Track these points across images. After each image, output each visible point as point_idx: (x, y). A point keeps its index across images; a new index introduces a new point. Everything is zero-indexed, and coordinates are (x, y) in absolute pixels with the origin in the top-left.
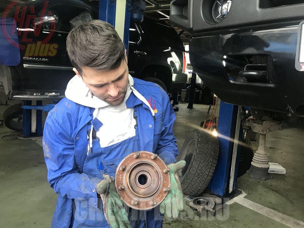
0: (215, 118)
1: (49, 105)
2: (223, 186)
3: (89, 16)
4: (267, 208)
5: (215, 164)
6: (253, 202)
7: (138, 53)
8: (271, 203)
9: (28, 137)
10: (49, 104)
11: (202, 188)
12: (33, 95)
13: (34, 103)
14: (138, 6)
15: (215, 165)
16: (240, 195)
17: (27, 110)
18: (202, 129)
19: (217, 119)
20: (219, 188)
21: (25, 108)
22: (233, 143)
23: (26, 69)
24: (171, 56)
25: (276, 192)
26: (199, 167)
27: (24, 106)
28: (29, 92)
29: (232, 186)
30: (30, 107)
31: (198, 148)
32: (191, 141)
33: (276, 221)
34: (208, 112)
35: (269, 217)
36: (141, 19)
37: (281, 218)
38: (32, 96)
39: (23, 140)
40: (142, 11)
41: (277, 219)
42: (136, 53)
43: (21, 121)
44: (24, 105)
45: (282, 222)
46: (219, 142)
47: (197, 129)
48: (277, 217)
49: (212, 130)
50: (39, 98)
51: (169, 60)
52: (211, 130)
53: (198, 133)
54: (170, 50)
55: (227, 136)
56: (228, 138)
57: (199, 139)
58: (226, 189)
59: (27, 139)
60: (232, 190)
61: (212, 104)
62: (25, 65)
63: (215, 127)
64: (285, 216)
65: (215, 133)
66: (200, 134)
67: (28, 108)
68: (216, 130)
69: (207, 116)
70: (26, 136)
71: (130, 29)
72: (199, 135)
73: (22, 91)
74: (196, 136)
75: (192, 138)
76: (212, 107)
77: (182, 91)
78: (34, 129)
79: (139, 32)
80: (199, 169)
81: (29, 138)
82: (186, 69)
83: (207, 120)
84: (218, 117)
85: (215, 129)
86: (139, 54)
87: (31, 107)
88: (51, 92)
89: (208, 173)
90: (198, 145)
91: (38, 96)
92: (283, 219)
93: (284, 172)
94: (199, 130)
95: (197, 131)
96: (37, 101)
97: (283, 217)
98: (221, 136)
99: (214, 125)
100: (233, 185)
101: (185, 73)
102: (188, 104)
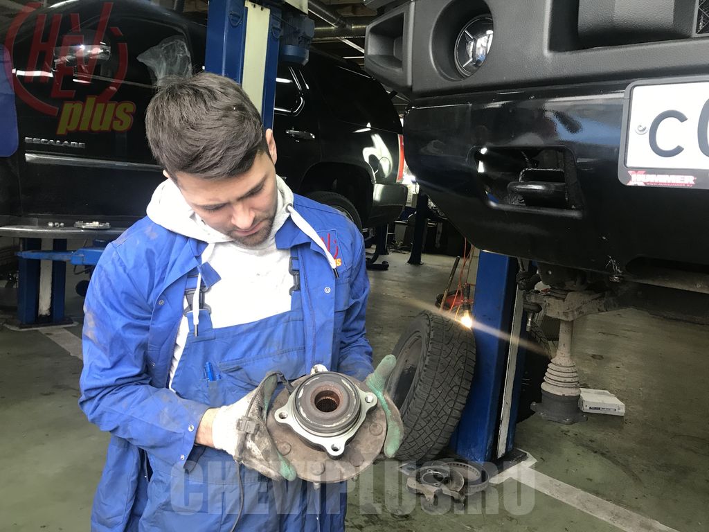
0: (469, 287)
1: (85, 250)
2: (485, 441)
3: (183, 46)
4: (582, 492)
5: (467, 389)
6: (551, 479)
7: (296, 135)
8: (591, 480)
9: (30, 325)
10: (85, 247)
11: (436, 445)
12: (48, 225)
13: (48, 246)
14: (298, 28)
15: (466, 393)
16: (522, 462)
17: (30, 261)
18: (438, 311)
19: (473, 289)
20: (474, 447)
21: (24, 257)
22: (508, 343)
23: (32, 165)
24: (371, 144)
25: (603, 454)
26: (431, 397)
27: (23, 253)
28: (36, 220)
29: (505, 442)
30: (39, 253)
31: (429, 354)
32: (414, 337)
33: (601, 520)
34: (453, 273)
35: (585, 511)
36: (304, 59)
37: (612, 513)
38: (45, 229)
39: (19, 332)
40: (306, 39)
41: (603, 517)
42: (290, 135)
43: (15, 287)
44: (24, 250)
45: (613, 524)
46: (476, 342)
47: (428, 311)
48: (603, 512)
49: (461, 314)
50: (60, 234)
51: (367, 153)
52: (459, 314)
53: (428, 318)
54: (369, 129)
55: (495, 326)
56: (497, 333)
57: (432, 333)
58: (490, 447)
59: (28, 331)
60: (504, 451)
61: (462, 256)
62: (29, 157)
63: (467, 307)
64: (621, 510)
65: (467, 321)
66: (435, 322)
67: (32, 258)
68: (471, 313)
69: (451, 281)
70: (24, 323)
71: (278, 80)
72: (432, 324)
73: (20, 216)
74: (426, 327)
75: (415, 332)
76: (461, 261)
77: (396, 226)
78: (44, 306)
79: (299, 87)
80: (429, 400)
81: (31, 329)
82: (405, 173)
83: (450, 291)
84: (475, 283)
85: (467, 311)
86: (297, 137)
87: (41, 254)
88: (91, 221)
89: (450, 410)
90: (427, 346)
91: (58, 229)
92: (617, 516)
93: (622, 411)
94: (431, 314)
95: (426, 314)
96: (55, 240)
97: (616, 511)
98: (480, 327)
99: (466, 301)
100: (508, 439)
101: (404, 183)
102: (410, 253)
